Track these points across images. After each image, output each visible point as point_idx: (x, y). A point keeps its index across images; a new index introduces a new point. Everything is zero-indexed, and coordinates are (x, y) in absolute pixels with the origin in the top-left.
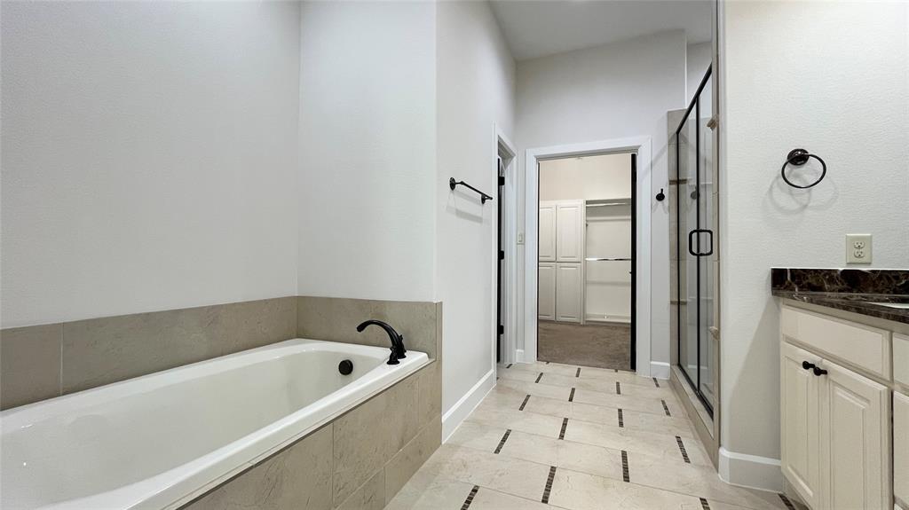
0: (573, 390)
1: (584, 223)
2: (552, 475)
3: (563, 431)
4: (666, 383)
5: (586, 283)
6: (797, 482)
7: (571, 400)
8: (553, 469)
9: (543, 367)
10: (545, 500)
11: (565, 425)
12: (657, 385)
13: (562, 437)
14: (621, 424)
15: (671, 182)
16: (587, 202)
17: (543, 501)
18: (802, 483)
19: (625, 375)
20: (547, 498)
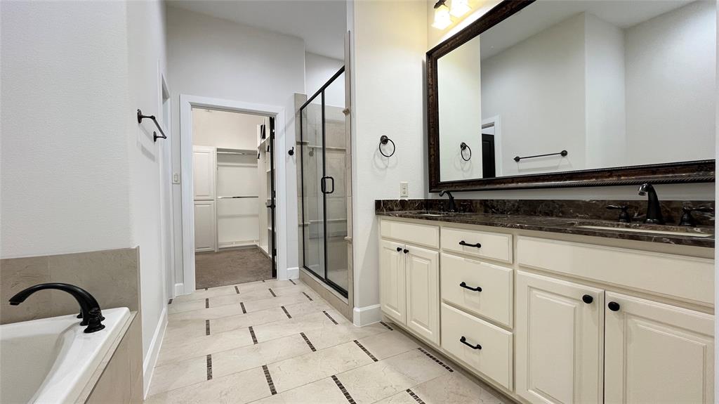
0: (242, 304)
1: (215, 167)
2: (267, 372)
3: (254, 337)
4: (298, 281)
5: (218, 217)
6: (391, 311)
7: (245, 312)
8: (265, 367)
9: (204, 294)
10: (274, 392)
11: (252, 332)
12: (295, 284)
13: (255, 342)
14: (289, 316)
15: (297, 143)
16: (218, 150)
17: (273, 394)
18: (393, 311)
19: (270, 283)
20: (274, 390)
